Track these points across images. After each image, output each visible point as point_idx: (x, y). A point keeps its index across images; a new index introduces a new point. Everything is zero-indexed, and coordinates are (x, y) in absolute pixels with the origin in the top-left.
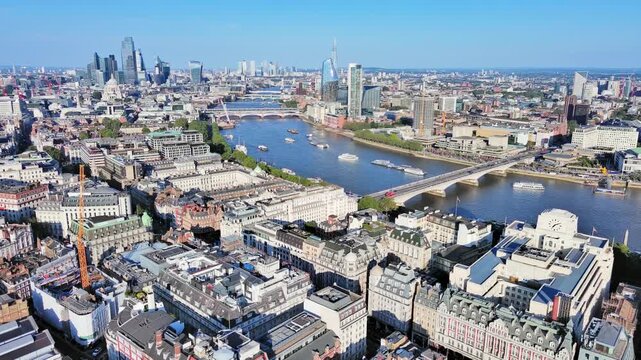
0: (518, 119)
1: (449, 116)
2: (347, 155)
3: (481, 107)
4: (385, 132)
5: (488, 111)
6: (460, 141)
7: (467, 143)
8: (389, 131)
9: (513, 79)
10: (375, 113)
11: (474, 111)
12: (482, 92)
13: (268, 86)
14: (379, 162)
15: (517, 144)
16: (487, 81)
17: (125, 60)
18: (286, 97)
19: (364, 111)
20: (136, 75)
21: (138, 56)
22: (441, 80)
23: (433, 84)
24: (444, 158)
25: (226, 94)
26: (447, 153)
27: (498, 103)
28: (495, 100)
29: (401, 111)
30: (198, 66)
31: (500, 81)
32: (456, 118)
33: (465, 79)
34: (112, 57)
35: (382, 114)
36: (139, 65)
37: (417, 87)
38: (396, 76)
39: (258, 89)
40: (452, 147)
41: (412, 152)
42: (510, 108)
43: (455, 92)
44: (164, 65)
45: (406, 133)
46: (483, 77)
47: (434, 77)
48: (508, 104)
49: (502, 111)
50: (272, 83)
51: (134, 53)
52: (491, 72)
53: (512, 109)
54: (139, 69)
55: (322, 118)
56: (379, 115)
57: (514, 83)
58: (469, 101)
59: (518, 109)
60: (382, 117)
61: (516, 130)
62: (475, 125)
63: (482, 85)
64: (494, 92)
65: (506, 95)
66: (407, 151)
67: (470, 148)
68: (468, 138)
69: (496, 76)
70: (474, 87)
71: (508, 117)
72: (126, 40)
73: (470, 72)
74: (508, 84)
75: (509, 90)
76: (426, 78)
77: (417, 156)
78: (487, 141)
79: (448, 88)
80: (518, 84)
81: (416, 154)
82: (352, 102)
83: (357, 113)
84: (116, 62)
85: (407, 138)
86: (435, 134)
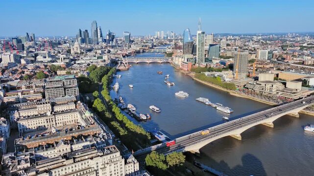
0: (310, 65)
1: (262, 63)
2: (182, 92)
3: (285, 56)
4: (214, 75)
5: (289, 59)
6: (263, 85)
7: (269, 86)
8: (217, 74)
9: (307, 39)
10: (213, 61)
11: (280, 59)
12: (287, 46)
13: (166, 44)
14: (201, 99)
15: (308, 86)
16: (291, 39)
17: (93, 32)
18: (169, 50)
19: (207, 60)
20: (98, 39)
21: (99, 31)
22: (263, 39)
23: (258, 42)
24: (250, 97)
25: (138, 49)
26: (253, 93)
27: (296, 54)
28: (294, 51)
29: (231, 59)
30: (128, 34)
31: (299, 39)
32: (267, 64)
33: (278, 38)
34: (86, 31)
35: (218, 61)
36: (99, 35)
37: (247, 43)
38: (237, 38)
39: (159, 46)
40: (257, 89)
41: (228, 91)
42: (304, 57)
43: (269, 46)
44: (112, 34)
45: (227, 76)
46: (289, 37)
47: (260, 38)
48: (303, 54)
49: (298, 59)
50: (168, 43)
51: (97, 28)
52: (294, 35)
53: (306, 58)
54: (99, 37)
55: (180, 64)
56: (216, 62)
57: (307, 40)
58: (277, 52)
59: (310, 58)
60: (217, 63)
61: (308, 75)
62: (279, 69)
63: (288, 42)
64: (294, 46)
65: (302, 48)
66: (225, 90)
67: (271, 90)
68: (270, 82)
69: (297, 36)
70: (283, 43)
71: (303, 63)
72: (93, 22)
73: (281, 35)
74: (304, 41)
75: (304, 45)
76: (255, 38)
77: (231, 94)
78: (285, 84)
79: (267, 44)
80: (310, 41)
81: (232, 93)
82: (199, 54)
83: (202, 61)
84: (88, 34)
85: (227, 80)
86: (248, 76)
